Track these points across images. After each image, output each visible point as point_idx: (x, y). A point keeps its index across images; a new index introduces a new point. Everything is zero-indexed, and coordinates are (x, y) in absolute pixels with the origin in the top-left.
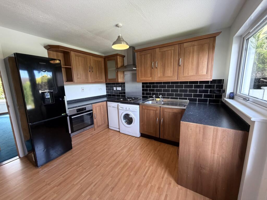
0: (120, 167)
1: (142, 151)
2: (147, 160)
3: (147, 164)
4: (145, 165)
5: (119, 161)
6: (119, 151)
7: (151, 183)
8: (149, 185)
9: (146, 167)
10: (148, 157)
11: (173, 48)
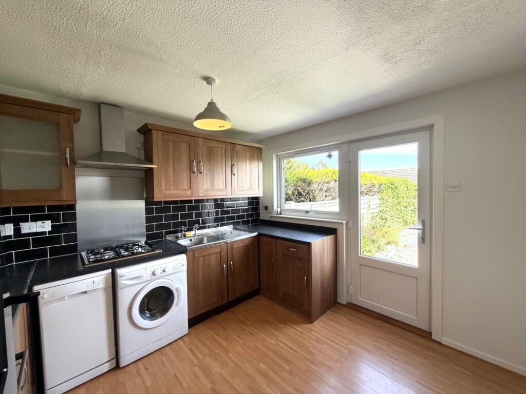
0: (267, 385)
1: (235, 339)
2: (264, 339)
3: (273, 342)
4: (274, 345)
5: (248, 387)
6: (213, 383)
7: (310, 348)
8: (311, 349)
9: (277, 344)
10: (256, 336)
11: (224, 147)
